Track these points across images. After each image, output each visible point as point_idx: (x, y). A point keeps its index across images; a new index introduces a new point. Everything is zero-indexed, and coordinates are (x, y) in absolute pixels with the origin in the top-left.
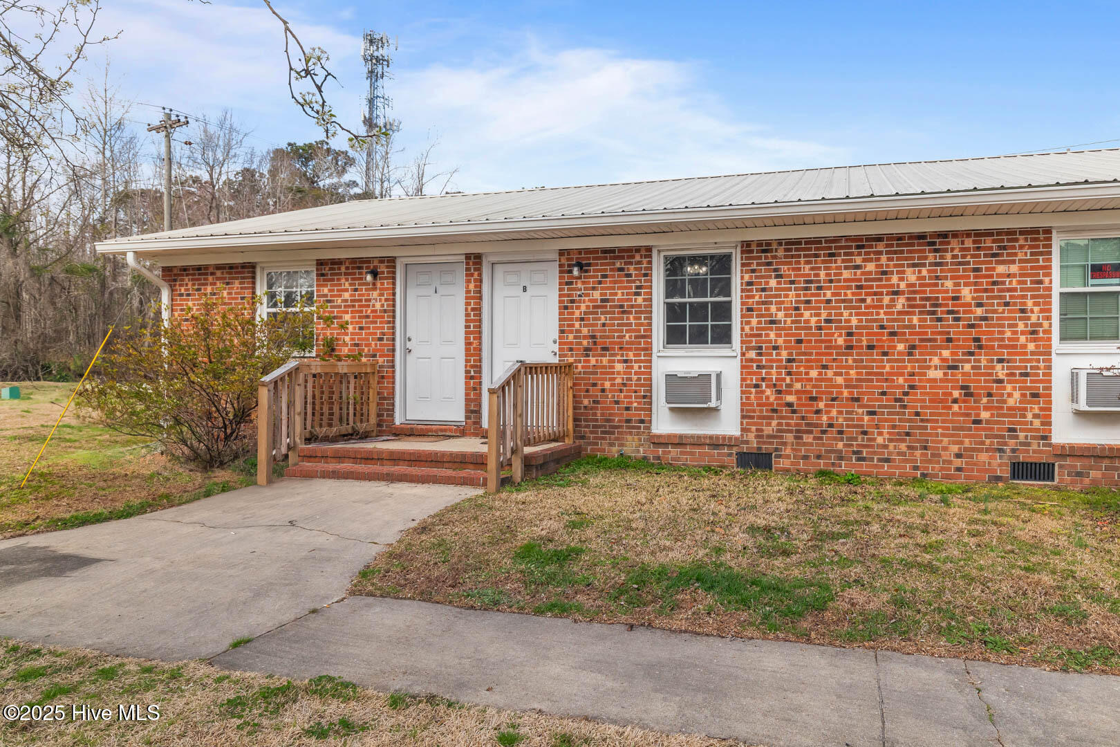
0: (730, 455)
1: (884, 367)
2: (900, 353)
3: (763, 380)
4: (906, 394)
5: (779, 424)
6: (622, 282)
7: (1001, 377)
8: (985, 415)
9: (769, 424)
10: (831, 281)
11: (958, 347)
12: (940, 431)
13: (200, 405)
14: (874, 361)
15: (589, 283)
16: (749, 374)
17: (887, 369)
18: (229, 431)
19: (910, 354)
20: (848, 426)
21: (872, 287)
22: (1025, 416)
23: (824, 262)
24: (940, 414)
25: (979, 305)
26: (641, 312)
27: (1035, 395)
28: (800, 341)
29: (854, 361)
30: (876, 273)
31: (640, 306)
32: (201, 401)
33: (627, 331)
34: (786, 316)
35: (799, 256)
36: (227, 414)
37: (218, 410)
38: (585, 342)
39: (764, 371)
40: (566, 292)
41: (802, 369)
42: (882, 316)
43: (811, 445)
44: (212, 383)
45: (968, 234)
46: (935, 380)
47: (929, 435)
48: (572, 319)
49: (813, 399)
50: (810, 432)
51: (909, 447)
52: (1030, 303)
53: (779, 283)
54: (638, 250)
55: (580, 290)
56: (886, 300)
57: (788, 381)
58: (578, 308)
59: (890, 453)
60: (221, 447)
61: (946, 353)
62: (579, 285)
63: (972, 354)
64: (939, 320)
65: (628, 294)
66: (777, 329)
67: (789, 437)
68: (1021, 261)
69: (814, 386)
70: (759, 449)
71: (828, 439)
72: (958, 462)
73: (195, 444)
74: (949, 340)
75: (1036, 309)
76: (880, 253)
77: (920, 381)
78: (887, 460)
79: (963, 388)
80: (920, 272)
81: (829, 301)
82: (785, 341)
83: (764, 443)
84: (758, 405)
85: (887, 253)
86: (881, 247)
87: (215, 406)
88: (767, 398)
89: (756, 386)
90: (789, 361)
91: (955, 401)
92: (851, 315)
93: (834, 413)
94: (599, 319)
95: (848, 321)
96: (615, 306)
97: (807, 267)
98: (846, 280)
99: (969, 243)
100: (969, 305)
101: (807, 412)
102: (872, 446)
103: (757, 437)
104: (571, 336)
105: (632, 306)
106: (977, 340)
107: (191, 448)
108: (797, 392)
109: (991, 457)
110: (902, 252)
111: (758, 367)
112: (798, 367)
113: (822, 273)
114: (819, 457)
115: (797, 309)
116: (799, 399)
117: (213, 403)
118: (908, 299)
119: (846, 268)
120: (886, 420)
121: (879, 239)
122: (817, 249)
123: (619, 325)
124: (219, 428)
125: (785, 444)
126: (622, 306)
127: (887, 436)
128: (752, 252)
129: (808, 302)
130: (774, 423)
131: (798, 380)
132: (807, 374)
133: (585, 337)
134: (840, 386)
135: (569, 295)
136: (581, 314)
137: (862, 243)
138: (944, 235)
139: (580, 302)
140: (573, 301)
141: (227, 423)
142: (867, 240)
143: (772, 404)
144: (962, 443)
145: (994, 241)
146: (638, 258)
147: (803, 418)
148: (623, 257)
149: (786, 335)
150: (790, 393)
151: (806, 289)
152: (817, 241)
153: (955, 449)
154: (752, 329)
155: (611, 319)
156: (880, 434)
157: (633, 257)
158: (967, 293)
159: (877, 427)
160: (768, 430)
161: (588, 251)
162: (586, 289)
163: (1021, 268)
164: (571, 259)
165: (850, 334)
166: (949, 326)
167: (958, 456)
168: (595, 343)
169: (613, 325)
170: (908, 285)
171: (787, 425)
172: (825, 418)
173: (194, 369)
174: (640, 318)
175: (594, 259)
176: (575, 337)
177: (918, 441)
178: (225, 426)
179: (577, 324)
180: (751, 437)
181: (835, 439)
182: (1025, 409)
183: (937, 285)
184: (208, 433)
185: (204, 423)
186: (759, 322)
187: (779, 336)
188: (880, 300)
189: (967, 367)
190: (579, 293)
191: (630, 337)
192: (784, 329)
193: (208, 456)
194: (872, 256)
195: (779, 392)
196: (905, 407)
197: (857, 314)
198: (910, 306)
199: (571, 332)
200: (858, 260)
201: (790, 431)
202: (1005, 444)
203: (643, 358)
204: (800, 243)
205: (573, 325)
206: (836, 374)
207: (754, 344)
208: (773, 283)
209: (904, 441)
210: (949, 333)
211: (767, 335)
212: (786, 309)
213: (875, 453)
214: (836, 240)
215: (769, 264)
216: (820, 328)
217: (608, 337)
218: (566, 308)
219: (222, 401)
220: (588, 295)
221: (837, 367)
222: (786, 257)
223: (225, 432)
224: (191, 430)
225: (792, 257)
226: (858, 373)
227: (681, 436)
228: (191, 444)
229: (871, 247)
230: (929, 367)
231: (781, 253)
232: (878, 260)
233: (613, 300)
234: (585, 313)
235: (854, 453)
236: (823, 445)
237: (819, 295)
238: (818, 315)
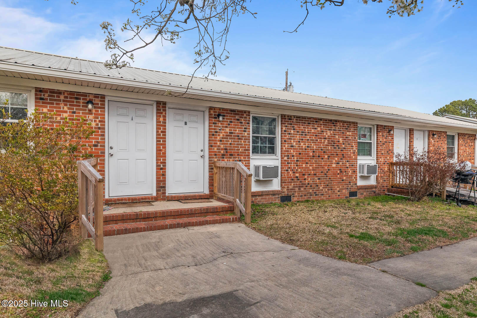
0: (278, 198)
1: (322, 163)
2: (326, 159)
3: (289, 168)
4: (327, 172)
5: (294, 185)
6: (238, 125)
7: (348, 166)
8: (344, 178)
9: (291, 185)
10: (309, 133)
11: (339, 157)
12: (335, 184)
13: (35, 219)
14: (320, 161)
15: (224, 124)
16: (285, 166)
17: (323, 164)
18: (55, 238)
19: (328, 159)
20: (313, 184)
21: (319, 136)
22: (352, 178)
23: (307, 126)
24: (335, 178)
25: (344, 144)
26: (246, 139)
27: (354, 172)
28: (300, 154)
29: (315, 161)
30: (321, 131)
31: (246, 136)
32: (36, 217)
33: (241, 147)
34: (296, 144)
35: (300, 123)
36: (54, 226)
37: (48, 223)
38: (222, 152)
39: (289, 165)
40: (213, 127)
41: (301, 164)
42: (322, 146)
43: (303, 191)
44: (43, 205)
45: (341, 121)
46: (333, 168)
47: (333, 185)
48: (216, 141)
49: (304, 175)
50: (303, 187)
51: (328, 190)
52: (353, 144)
53: (294, 132)
54: (245, 112)
55: (220, 127)
56: (323, 140)
57: (297, 168)
58: (219, 135)
59: (323, 192)
60: (49, 249)
61: (336, 159)
62: (220, 125)
63: (342, 159)
64: (335, 148)
65: (241, 131)
66: (294, 149)
67: (297, 189)
68: (352, 131)
69: (304, 170)
70: (288, 194)
71: (308, 189)
72: (339, 193)
73: (32, 246)
74: (337, 155)
75: (355, 146)
76: (321, 124)
77: (331, 168)
78: (323, 195)
79: (340, 170)
80: (331, 132)
81: (308, 140)
82: (296, 154)
83: (290, 192)
84: (288, 178)
85: (323, 125)
86: (321, 122)
87: (46, 221)
88: (290, 175)
89: (287, 170)
90: (297, 161)
91: (338, 174)
92: (314, 145)
93: (309, 180)
94: (229, 141)
95: (313, 147)
96: (236, 136)
97: (302, 127)
98: (313, 133)
99: (341, 124)
100: (341, 144)
101: (302, 179)
102: (319, 190)
103: (287, 190)
104: (216, 148)
105: (243, 136)
106: (343, 155)
107: (29, 249)
108: (299, 172)
109: (346, 191)
110: (326, 125)
111: (288, 163)
112: (300, 163)
113: (306, 129)
114: (305, 196)
115: (299, 142)
116: (300, 175)
117: (44, 219)
118: (328, 141)
119: (313, 128)
120: (323, 181)
121: (321, 120)
122: (305, 121)
123: (237, 144)
124: (48, 235)
125: (295, 192)
126: (238, 136)
127: (323, 186)
128: (285, 119)
129: (302, 140)
130: (292, 184)
131: (300, 168)
132: (302, 166)
133: (222, 149)
134: (310, 170)
135: (215, 129)
136: (220, 138)
137: (317, 120)
138: (336, 121)
139: (220, 132)
140: (216, 132)
141: (54, 232)
142: (318, 120)
143: (292, 177)
144: (339, 187)
145: (347, 125)
146: (245, 116)
147: (301, 182)
148: (239, 114)
149: (296, 151)
150: (297, 173)
151: (302, 135)
152: (305, 118)
153: (338, 189)
154: (286, 148)
155: (234, 141)
156: (321, 186)
157: (243, 115)
158: (341, 140)
159: (320, 184)
160: (291, 187)
161: (223, 109)
162: (222, 127)
163: (352, 134)
164: (216, 112)
165: (314, 152)
166: (337, 150)
167: (339, 191)
168: (227, 152)
169: (235, 144)
170: (329, 136)
171: (296, 184)
172: (307, 181)
173: (31, 195)
174: (246, 142)
175: (226, 113)
176: (217, 149)
177: (330, 187)
178: (52, 235)
179: (218, 143)
180: (285, 190)
181: (310, 188)
182: (352, 176)
183: (334, 137)
184: (40, 239)
185: (38, 232)
186: (288, 146)
187: (294, 151)
188: (321, 141)
189: (341, 163)
190: (219, 128)
191: (242, 150)
192: (295, 149)
193: (41, 255)
194: (319, 125)
195: (294, 173)
196: (327, 176)
197: (316, 145)
198: (329, 143)
199: (216, 146)
200: (316, 126)
201: (297, 187)
202: (348, 187)
203: (247, 159)
204: (300, 118)
205: (217, 143)
206: (310, 166)
207: (286, 154)
208: (292, 132)
209: (326, 188)
210: (337, 152)
211: (290, 151)
212: (296, 142)
213: (320, 192)
214: (310, 118)
215: (291, 124)
216: (306, 149)
217: (232, 150)
218: (213, 135)
219: (51, 217)
220: (224, 130)
221: (310, 163)
222: (296, 122)
223: (53, 238)
224: (29, 237)
225: (298, 122)
226: (316, 165)
227: (262, 192)
228: (29, 247)
229: (319, 122)
230: (332, 163)
231: (295, 121)
232: (321, 127)
233: (235, 133)
234: (222, 138)
235: (315, 193)
236: (306, 191)
237: (305, 137)
238: (305, 144)
